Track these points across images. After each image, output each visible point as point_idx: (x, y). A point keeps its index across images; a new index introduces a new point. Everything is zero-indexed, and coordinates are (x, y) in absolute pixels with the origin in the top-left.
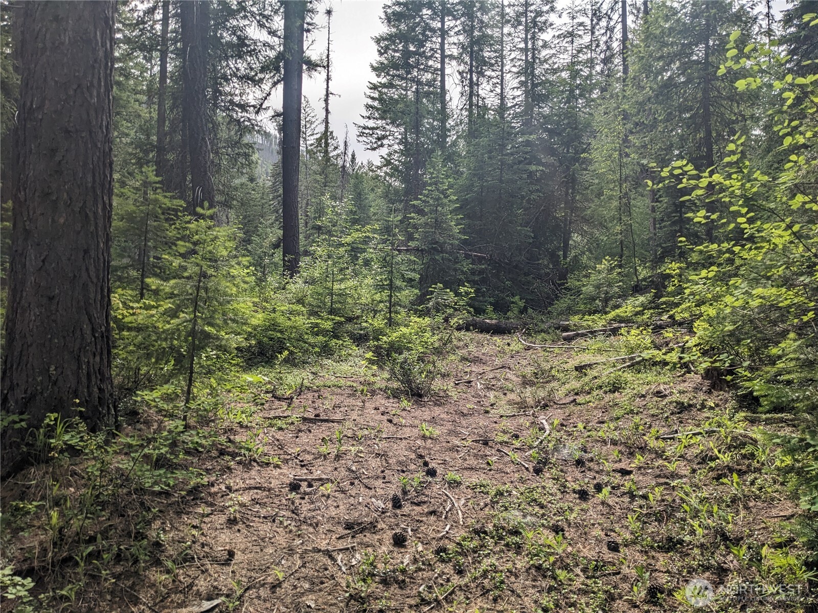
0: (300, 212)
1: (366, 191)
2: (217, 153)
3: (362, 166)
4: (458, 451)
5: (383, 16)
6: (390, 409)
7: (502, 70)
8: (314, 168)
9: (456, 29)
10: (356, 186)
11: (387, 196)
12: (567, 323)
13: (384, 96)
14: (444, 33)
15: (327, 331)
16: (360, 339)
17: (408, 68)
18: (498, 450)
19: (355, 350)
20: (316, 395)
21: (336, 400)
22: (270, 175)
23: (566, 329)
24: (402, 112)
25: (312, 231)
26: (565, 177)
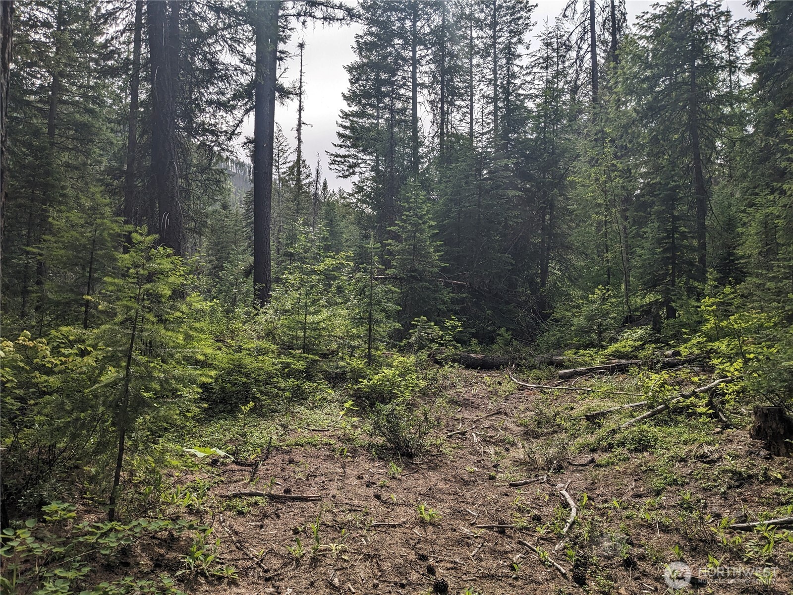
0: (272, 239)
1: (338, 218)
2: (186, 179)
3: (334, 194)
4: (468, 545)
5: (355, 46)
6: (376, 477)
7: (471, 100)
8: (287, 195)
9: (428, 58)
10: (327, 213)
11: (359, 222)
12: (561, 358)
13: (356, 125)
14: (415, 62)
15: (300, 372)
16: (336, 379)
17: (380, 96)
18: (520, 543)
19: (332, 394)
20: (287, 457)
21: (311, 465)
22: (244, 202)
23: (560, 365)
24: (375, 140)
25: (283, 258)
26: (544, 203)
